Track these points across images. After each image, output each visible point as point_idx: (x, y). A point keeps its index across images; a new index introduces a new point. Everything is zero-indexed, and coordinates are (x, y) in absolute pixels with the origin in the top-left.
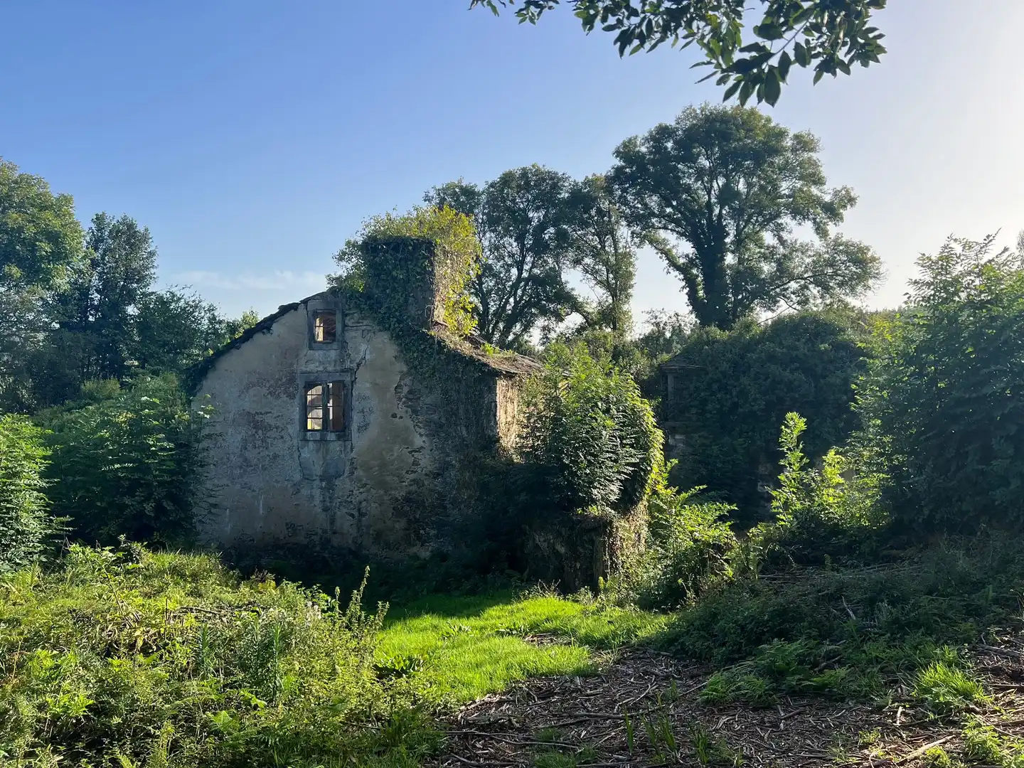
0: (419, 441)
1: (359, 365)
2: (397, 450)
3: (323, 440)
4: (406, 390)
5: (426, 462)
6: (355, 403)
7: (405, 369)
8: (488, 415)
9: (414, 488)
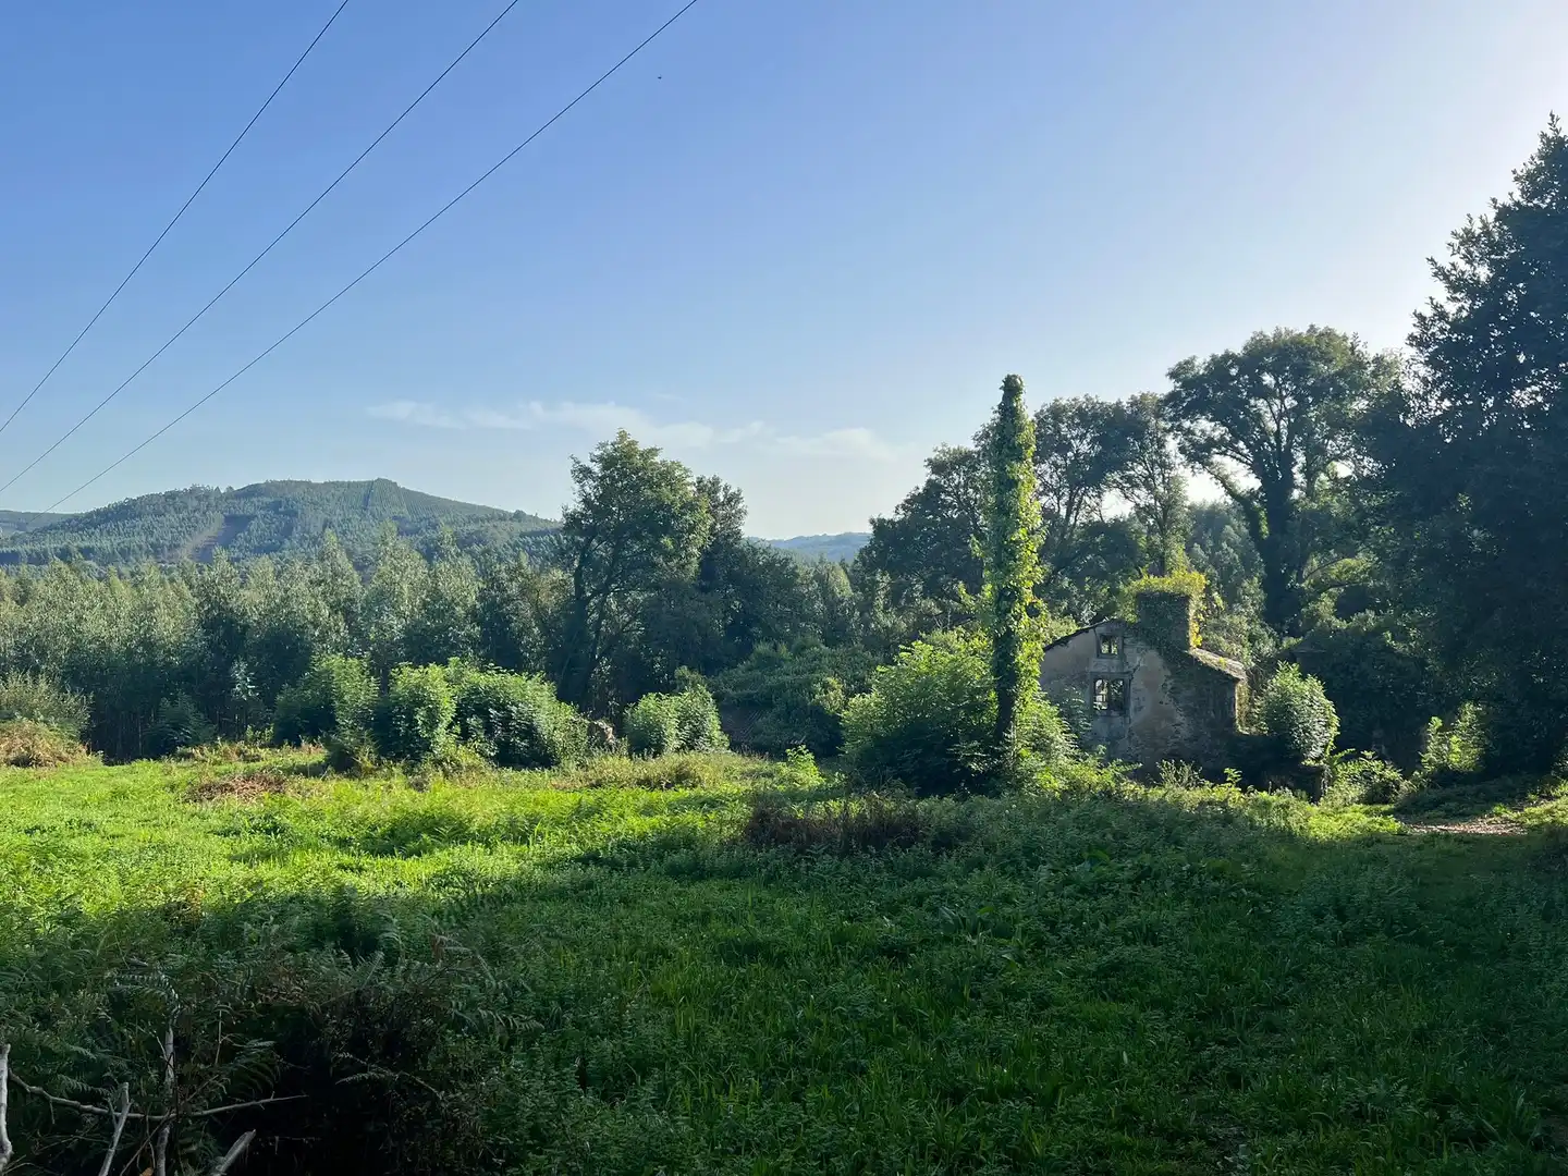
0: (1179, 719)
1: (1135, 670)
2: (1164, 724)
3: (1109, 716)
4: (1169, 687)
5: (1184, 732)
6: (1132, 694)
7: (1169, 674)
8: (1230, 705)
9: (1176, 747)
